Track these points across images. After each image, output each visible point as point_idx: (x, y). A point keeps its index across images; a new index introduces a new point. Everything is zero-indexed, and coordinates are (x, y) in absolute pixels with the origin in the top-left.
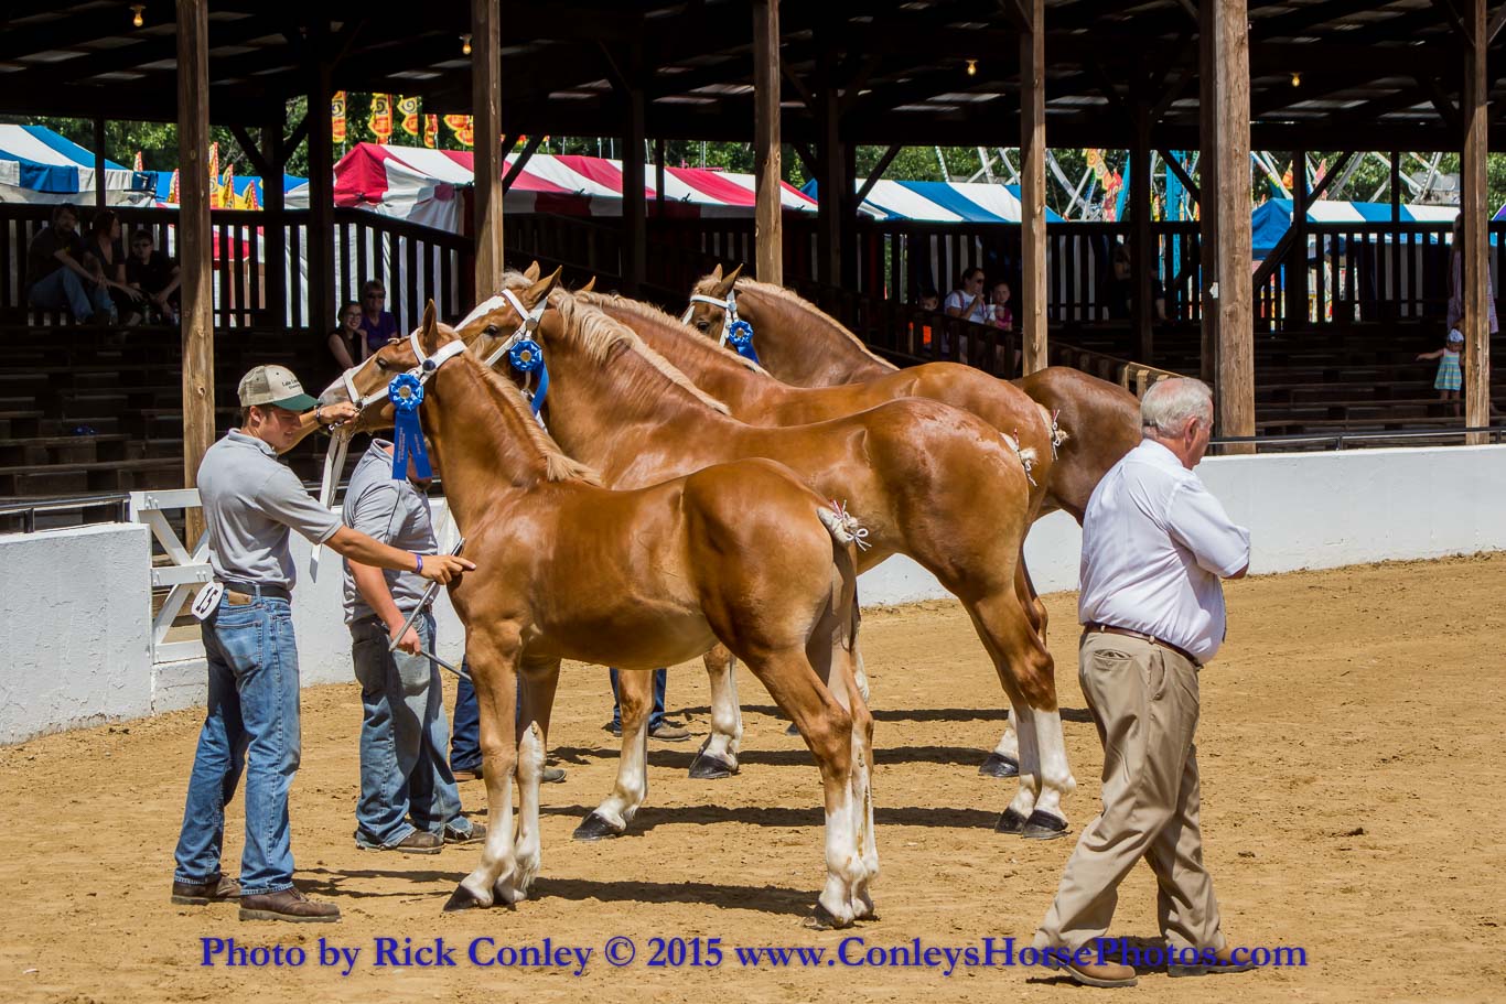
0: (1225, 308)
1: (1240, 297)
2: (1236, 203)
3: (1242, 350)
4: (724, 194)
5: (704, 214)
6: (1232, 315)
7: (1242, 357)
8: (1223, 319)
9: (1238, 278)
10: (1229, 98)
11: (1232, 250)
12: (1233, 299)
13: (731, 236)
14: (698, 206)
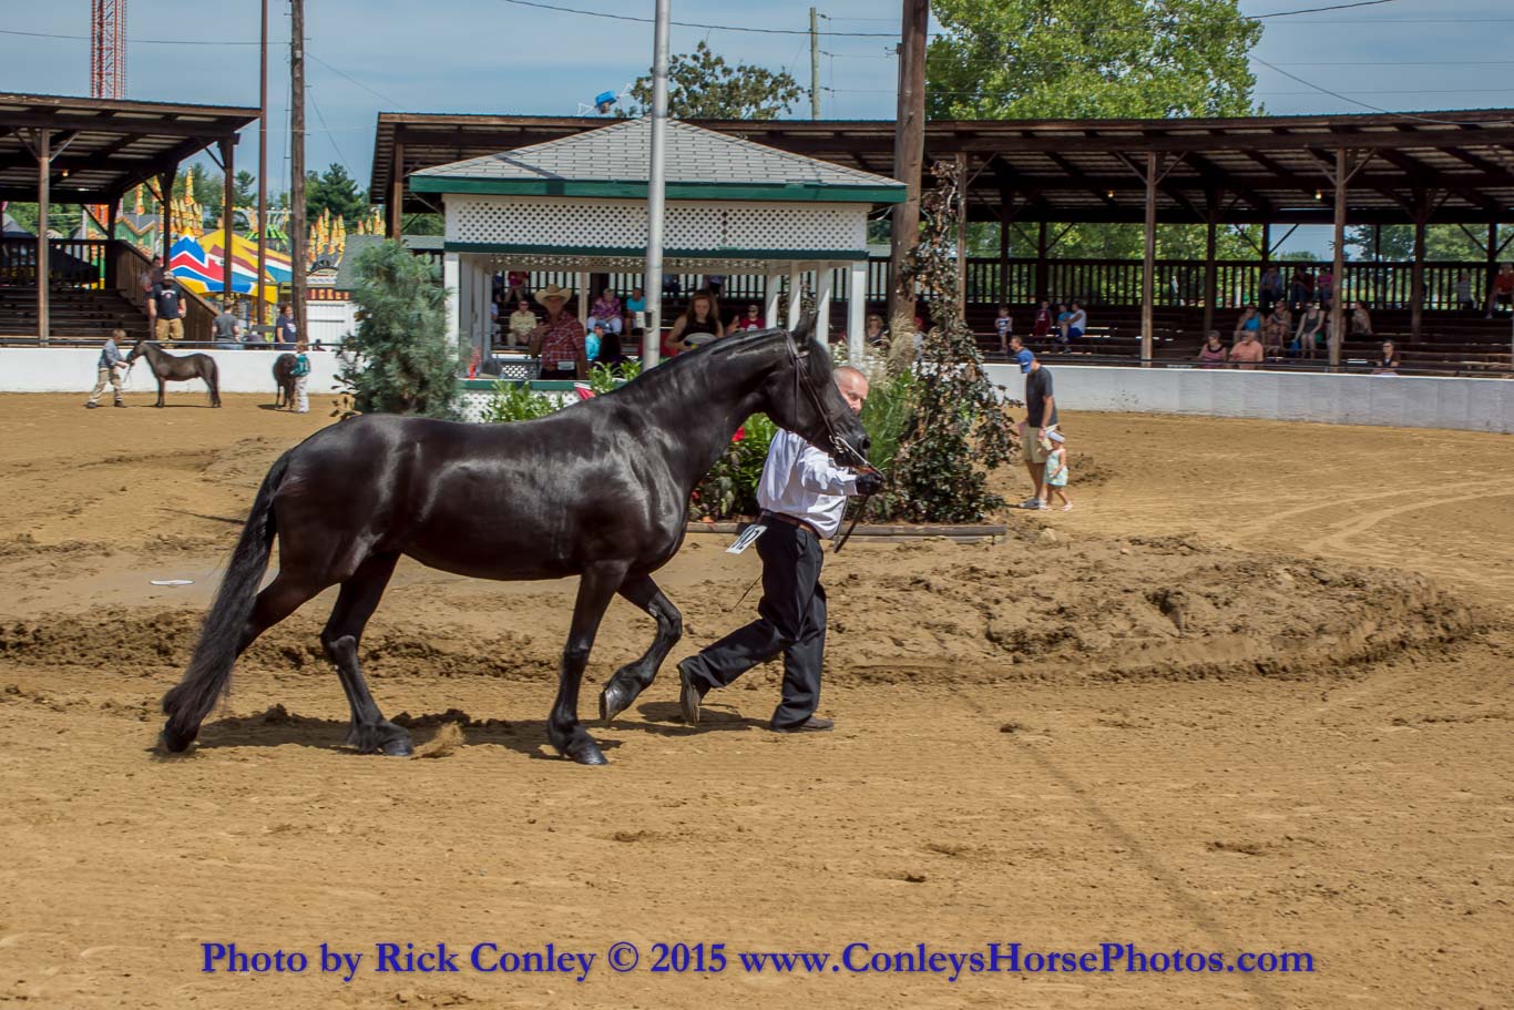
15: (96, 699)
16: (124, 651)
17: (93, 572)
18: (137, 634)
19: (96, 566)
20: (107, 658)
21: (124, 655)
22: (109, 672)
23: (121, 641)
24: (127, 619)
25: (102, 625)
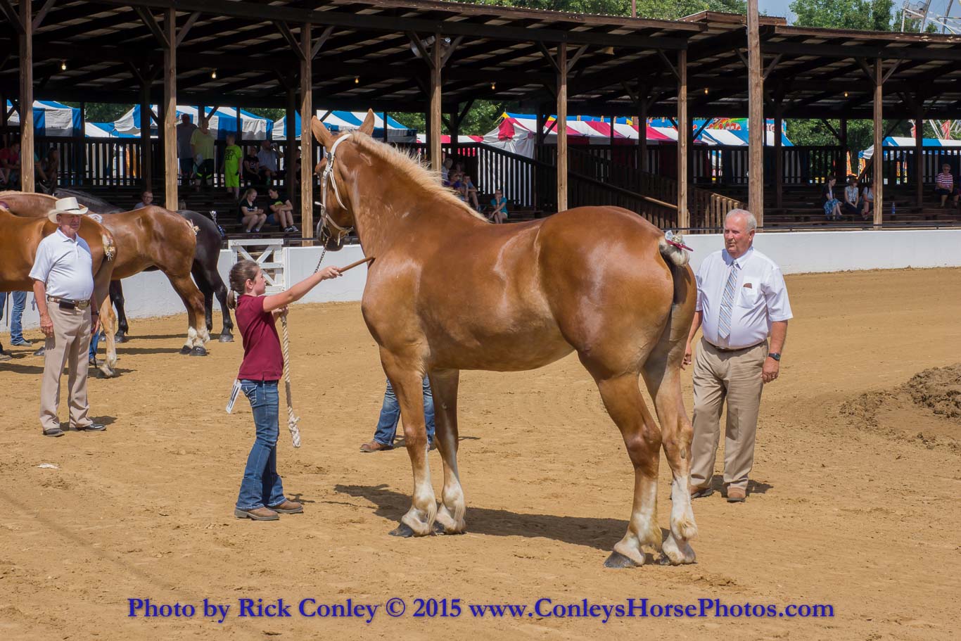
2: (754, 142)
6: (753, 183)
8: (750, 184)
9: (755, 170)
12: (754, 178)
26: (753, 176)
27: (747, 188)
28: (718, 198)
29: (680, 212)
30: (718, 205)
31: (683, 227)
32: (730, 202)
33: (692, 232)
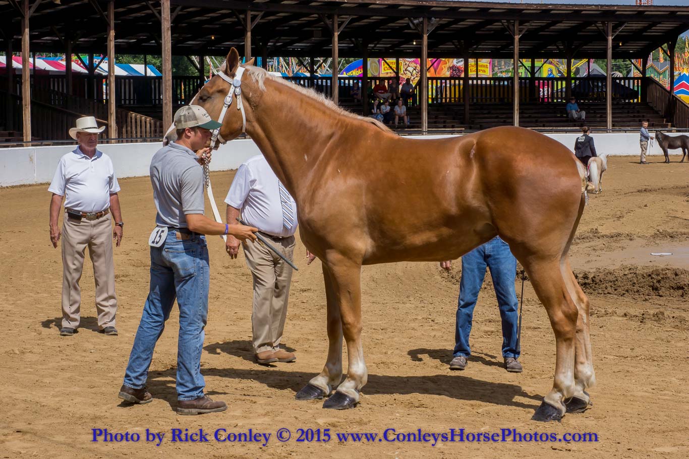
0: (164, 102)
1: (168, 98)
2: (167, 72)
3: (169, 113)
4: (59, 67)
5: (50, 73)
6: (166, 104)
7: (168, 115)
8: (164, 105)
9: (167, 94)
10: (165, 44)
11: (166, 86)
12: (166, 99)
13: (60, 79)
14: (48, 71)
15: (621, 311)
16: (635, 288)
17: (623, 248)
18: (642, 280)
19: (625, 245)
20: (627, 291)
21: (635, 290)
22: (628, 299)
23: (635, 283)
24: (637, 272)
25: (625, 275)
26: (166, 97)
27: (161, 107)
28: (133, 115)
29: (111, 126)
30: (133, 121)
31: (113, 138)
32: (143, 118)
33: (119, 142)
